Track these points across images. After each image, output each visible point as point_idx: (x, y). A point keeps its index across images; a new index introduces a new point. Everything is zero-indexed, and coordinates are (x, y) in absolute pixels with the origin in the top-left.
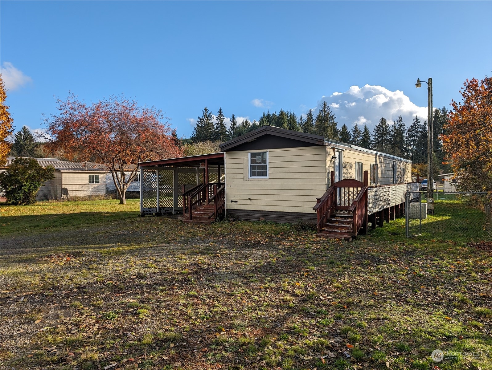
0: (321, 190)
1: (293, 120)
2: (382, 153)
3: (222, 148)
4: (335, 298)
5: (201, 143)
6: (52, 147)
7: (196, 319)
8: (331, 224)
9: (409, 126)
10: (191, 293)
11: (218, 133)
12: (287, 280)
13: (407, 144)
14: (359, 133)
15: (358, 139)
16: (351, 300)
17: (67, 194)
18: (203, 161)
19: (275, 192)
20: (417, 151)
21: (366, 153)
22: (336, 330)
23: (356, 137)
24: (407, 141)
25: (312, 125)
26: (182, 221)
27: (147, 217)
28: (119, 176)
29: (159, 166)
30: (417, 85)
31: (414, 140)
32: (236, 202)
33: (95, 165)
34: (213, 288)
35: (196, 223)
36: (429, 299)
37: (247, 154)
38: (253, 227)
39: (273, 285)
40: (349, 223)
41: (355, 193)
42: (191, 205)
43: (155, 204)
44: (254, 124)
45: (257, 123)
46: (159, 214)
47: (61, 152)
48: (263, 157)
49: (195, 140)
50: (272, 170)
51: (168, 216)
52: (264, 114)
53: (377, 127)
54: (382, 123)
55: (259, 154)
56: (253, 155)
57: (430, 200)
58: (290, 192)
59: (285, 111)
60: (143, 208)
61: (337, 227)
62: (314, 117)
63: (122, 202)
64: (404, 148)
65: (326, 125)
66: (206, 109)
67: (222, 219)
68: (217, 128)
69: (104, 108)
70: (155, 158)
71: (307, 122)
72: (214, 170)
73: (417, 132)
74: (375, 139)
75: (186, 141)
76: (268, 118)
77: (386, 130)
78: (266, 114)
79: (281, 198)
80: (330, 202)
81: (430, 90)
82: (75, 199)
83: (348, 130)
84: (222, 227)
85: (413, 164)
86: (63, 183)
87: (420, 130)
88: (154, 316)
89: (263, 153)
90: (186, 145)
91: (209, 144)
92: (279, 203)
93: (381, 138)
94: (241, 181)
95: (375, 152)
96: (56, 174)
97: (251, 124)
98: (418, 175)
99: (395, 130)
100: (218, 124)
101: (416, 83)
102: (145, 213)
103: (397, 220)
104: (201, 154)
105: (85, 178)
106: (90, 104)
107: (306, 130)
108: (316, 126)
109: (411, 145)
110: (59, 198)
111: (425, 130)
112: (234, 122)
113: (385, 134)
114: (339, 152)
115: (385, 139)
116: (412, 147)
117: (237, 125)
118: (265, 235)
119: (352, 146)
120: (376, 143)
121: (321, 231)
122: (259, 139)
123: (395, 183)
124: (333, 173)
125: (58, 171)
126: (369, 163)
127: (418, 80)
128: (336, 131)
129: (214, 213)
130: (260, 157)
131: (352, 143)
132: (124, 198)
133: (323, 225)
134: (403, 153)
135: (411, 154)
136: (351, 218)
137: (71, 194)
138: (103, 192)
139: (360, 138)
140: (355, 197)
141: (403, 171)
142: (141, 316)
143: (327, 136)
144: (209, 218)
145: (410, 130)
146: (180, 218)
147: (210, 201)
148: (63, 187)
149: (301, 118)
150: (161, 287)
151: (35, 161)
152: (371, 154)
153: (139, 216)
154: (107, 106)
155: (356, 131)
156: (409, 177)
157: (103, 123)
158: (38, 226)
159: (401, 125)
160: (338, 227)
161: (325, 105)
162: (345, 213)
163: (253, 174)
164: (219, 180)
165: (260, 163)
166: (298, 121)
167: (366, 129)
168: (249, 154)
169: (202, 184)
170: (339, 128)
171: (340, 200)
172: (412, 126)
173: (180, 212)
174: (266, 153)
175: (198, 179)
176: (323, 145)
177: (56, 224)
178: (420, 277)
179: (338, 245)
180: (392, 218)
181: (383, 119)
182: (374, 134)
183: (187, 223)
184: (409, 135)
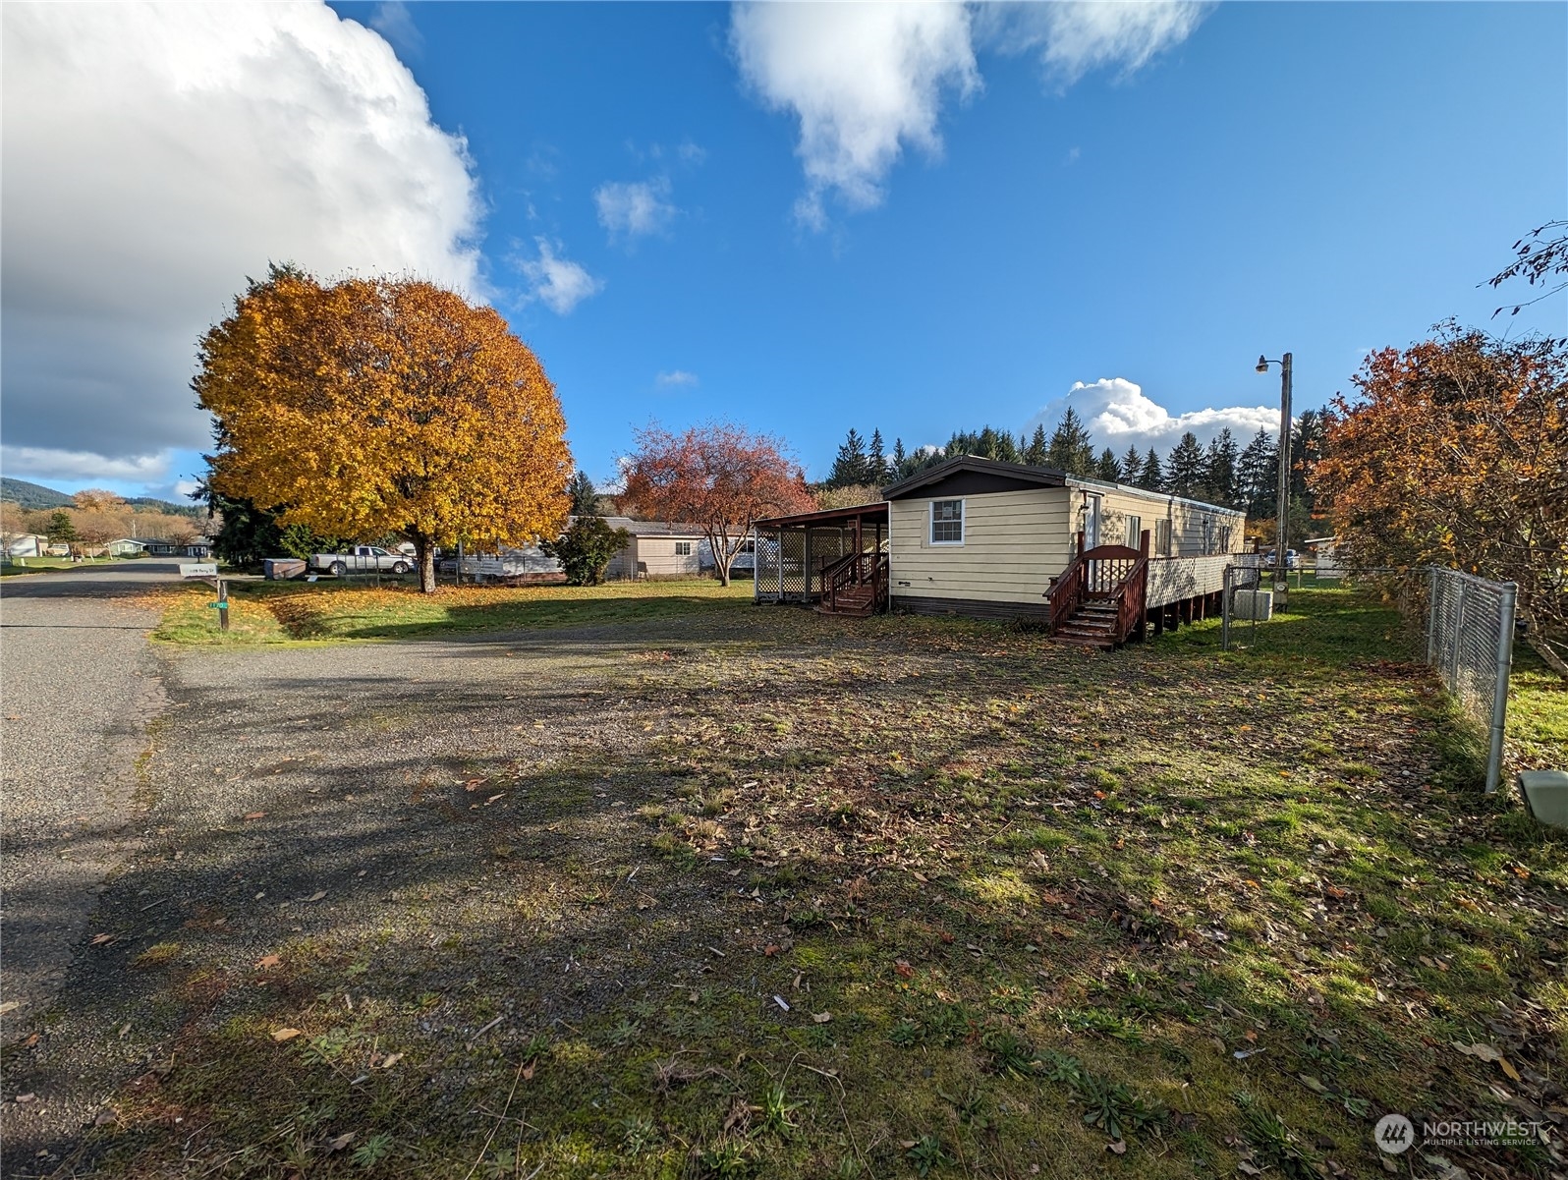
0: (1058, 563)
1: (1008, 445)
2: (1186, 500)
3: (885, 495)
4: (1079, 732)
5: (846, 488)
6: (619, 502)
7: (856, 743)
8: (1076, 623)
9: (1245, 448)
10: (846, 710)
11: (872, 471)
12: (997, 701)
13: (1239, 481)
14: (1138, 463)
16: (1107, 736)
17: (646, 571)
18: (854, 517)
19: (977, 568)
20: (1261, 496)
21: (1148, 499)
22: (1078, 774)
23: (1130, 472)
24: (1239, 476)
25: (1043, 453)
26: (819, 613)
27: (765, 606)
28: (720, 542)
29: (784, 526)
30: (1259, 368)
31: (1255, 475)
32: (908, 584)
33: (685, 526)
34: (879, 706)
35: (842, 617)
36: (1255, 746)
37: (928, 505)
38: (937, 624)
39: (972, 707)
40: (1111, 620)
41: (1122, 569)
42: (834, 589)
43: (776, 586)
44: (936, 453)
45: (942, 452)
46: (781, 602)
47: (630, 510)
48: (954, 508)
49: (833, 484)
50: (970, 531)
51: (796, 606)
52: (954, 435)
53: (1177, 452)
55: (948, 503)
56: (937, 506)
57: (1280, 586)
58: (1002, 568)
59: (993, 428)
60: (759, 592)
61: (1086, 628)
62: (1049, 438)
63: (724, 584)
64: (1233, 490)
65: (1072, 451)
66: (852, 433)
67: (884, 610)
68: (871, 463)
69: (698, 439)
70: (774, 514)
71: (1034, 447)
72: (869, 533)
73: (1263, 458)
74: (1171, 474)
75: (819, 486)
76: (963, 442)
77: (1195, 457)
78: (958, 435)
79: (986, 577)
80: (1074, 585)
81: (1286, 376)
82: (656, 579)
83: (1116, 458)
84: (886, 623)
85: (1246, 518)
86: (640, 553)
87: (1268, 453)
88: (798, 734)
89: (955, 502)
90: (821, 492)
91: (857, 489)
92: (981, 587)
93: (1184, 473)
94: (918, 550)
95: (1169, 497)
96: (630, 541)
97: (931, 454)
98: (1257, 541)
99: (1214, 455)
100: (872, 456)
101: (1258, 364)
102: (759, 601)
103: (1207, 620)
104: (845, 506)
105: (671, 545)
106: (679, 433)
107: (1030, 461)
108: (1052, 453)
109: (1247, 484)
110: (635, 576)
112: (900, 452)
113: (1192, 465)
114: (1095, 498)
115: (1193, 474)
116: (1250, 487)
117: (906, 456)
118: (958, 637)
119: (1120, 486)
120: (1173, 482)
121: (1056, 635)
122: (948, 478)
123: (1208, 552)
124: (1081, 534)
125: (633, 535)
126: (1154, 517)
127: (1262, 359)
128: (1091, 462)
129: (871, 603)
130: (951, 509)
131: (1123, 481)
132: (727, 578)
133: (1060, 623)
134: (1229, 500)
135: (1248, 502)
136: (1114, 612)
137: (651, 571)
138: (695, 568)
139: (1140, 473)
140: (1122, 576)
141: (1226, 532)
142: (780, 733)
143: (1073, 471)
144: (863, 609)
145: (1246, 455)
146: (816, 609)
147: (864, 582)
148: (640, 560)
149: (1023, 440)
150: (801, 701)
151: (604, 521)
152: (1160, 501)
153: (753, 604)
154: (703, 433)
155: (1132, 460)
156: (1237, 542)
157: (697, 462)
158: (614, 614)
159: (1227, 446)
160: (1090, 627)
161: (1070, 414)
162: (1104, 605)
163: (937, 537)
164: (879, 548)
165: (950, 518)
166: (1017, 446)
167: (1152, 455)
168: (931, 505)
169: (850, 555)
170: (1097, 454)
171: (1095, 581)
172: (1251, 448)
173: (816, 599)
174: (960, 501)
175: (843, 546)
176: (1064, 486)
177: (638, 612)
178: (1241, 712)
179: (1088, 656)
180: (1197, 617)
181: (1188, 435)
182: (1169, 464)
183: (827, 615)
184: (1245, 464)
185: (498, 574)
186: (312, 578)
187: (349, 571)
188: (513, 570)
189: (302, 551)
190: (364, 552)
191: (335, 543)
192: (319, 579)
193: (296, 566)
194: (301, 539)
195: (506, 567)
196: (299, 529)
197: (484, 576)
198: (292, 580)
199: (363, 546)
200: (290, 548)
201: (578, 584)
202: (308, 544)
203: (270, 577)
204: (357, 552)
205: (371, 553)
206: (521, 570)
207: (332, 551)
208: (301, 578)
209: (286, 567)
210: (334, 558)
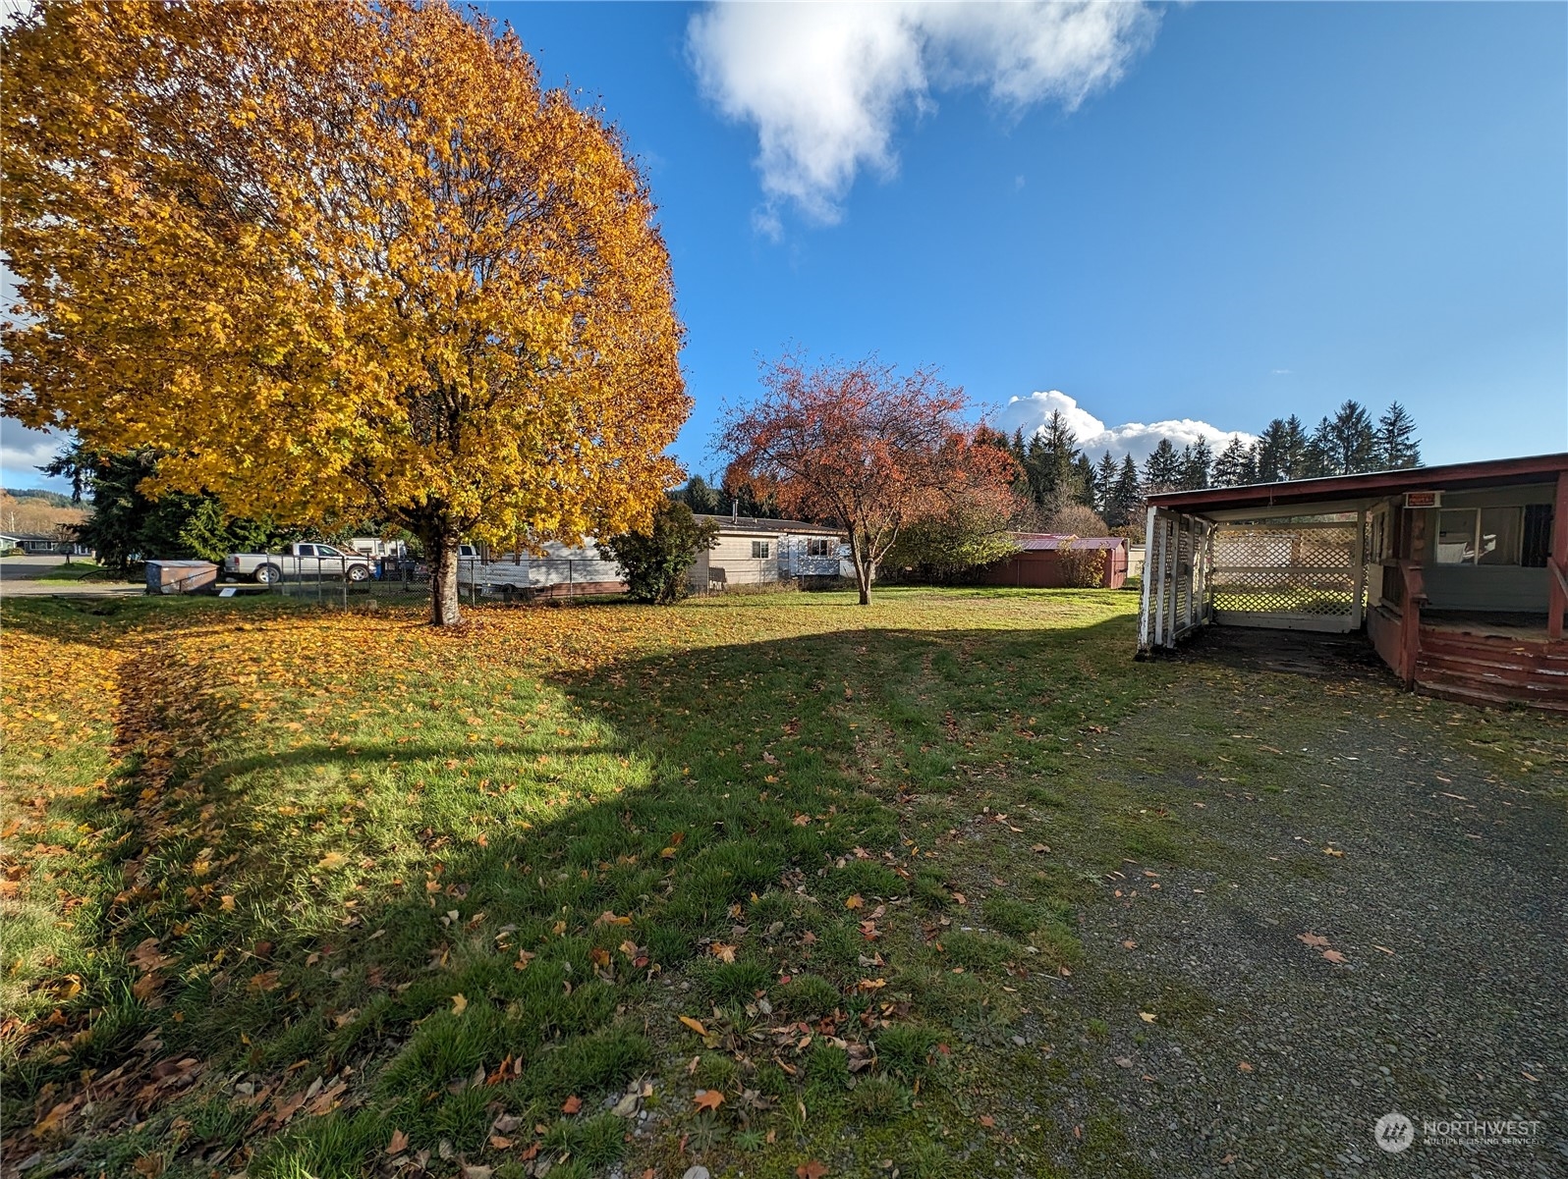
9: (1220, 454)
14: (1113, 469)
15: (1111, 480)
17: (724, 580)
23: (1106, 477)
53: (1153, 457)
54: (1163, 449)
63: (864, 601)
65: (1059, 454)
73: (1236, 465)
74: (1148, 479)
77: (1171, 464)
83: (1091, 463)
86: (714, 557)
87: (1241, 461)
93: (1160, 478)
99: (1189, 462)
105: (747, 545)
110: (711, 588)
111: (1251, 460)
113: (1168, 471)
115: (1168, 480)
120: (1150, 488)
137: (731, 580)
138: (773, 576)
139: (1116, 478)
145: (1221, 462)
148: (712, 564)
155: (1108, 466)
159: (1201, 453)
161: (1056, 417)
167: (1129, 461)
172: (1225, 455)
181: (1165, 442)
182: (1146, 470)
184: (1219, 471)
185: (518, 585)
186: (227, 591)
187: (284, 578)
188: (542, 579)
189: (214, 549)
190: (306, 551)
191: (263, 538)
192: (239, 593)
193: (200, 572)
194: (212, 531)
195: (533, 575)
196: (209, 517)
197: (498, 588)
198: (192, 593)
199: (302, 543)
200: (196, 544)
201: (651, 602)
202: (222, 539)
203: (155, 590)
204: (296, 551)
205: (316, 553)
206: (554, 578)
207: (258, 550)
208: (209, 590)
209: (183, 573)
210: (262, 559)
